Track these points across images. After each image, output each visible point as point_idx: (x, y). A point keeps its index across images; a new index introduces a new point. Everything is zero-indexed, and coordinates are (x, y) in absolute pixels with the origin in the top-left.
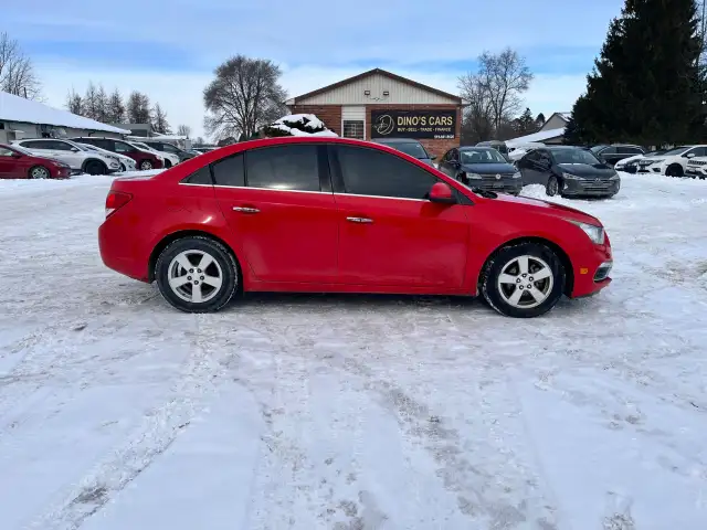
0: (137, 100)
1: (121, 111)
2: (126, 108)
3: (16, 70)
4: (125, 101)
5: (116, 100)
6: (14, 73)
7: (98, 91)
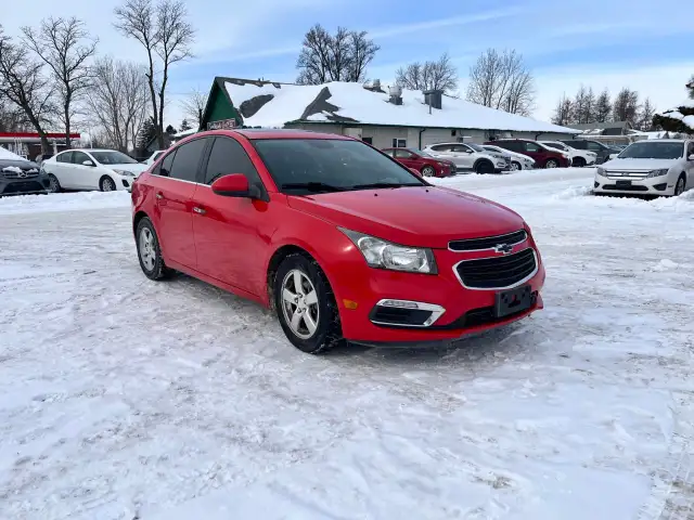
0: (625, 97)
1: (607, 110)
2: (613, 107)
3: (517, 82)
4: (613, 100)
5: (604, 99)
6: (515, 85)
7: (587, 93)
